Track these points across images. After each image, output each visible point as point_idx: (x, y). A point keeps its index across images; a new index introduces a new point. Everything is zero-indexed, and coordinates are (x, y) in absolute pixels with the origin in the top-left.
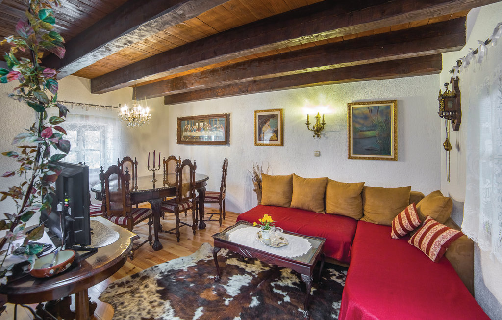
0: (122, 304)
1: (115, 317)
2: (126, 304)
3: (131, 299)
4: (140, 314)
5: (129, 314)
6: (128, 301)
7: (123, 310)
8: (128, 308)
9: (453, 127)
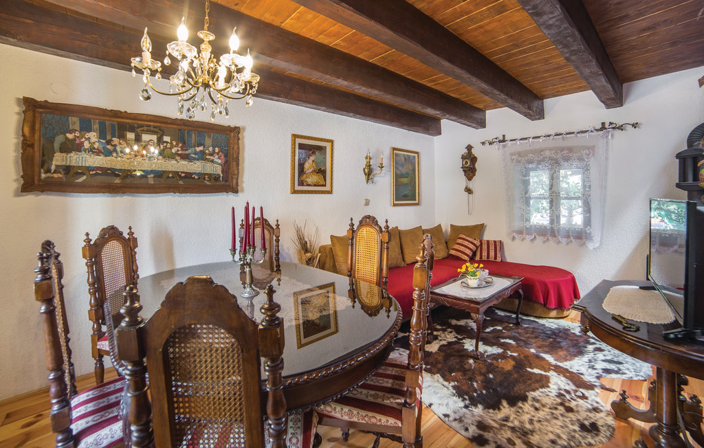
0: (553, 442)
1: (580, 442)
2: (552, 437)
3: (539, 433)
4: (562, 415)
5: (567, 427)
6: (545, 436)
7: (564, 437)
8: (558, 431)
9: (467, 178)
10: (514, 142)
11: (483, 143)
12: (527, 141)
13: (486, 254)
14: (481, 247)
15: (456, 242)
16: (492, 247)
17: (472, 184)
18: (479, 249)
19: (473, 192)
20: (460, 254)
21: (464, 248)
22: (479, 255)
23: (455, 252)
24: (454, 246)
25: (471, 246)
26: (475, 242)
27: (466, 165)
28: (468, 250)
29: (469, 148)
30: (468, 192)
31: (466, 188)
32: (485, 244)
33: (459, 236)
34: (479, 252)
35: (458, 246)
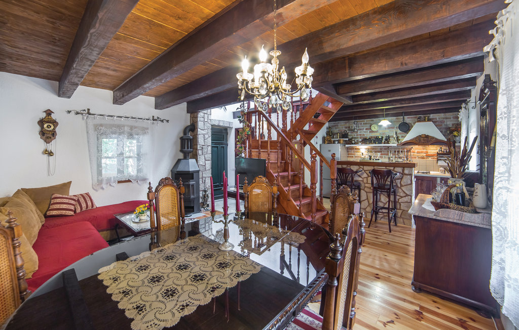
9: (45, 141)
10: (102, 117)
11: (69, 112)
12: (112, 118)
13: (85, 206)
14: (78, 201)
15: (52, 202)
16: (88, 199)
17: (51, 147)
18: (77, 203)
19: (52, 153)
20: (64, 212)
21: (66, 205)
22: (79, 207)
23: (56, 211)
24: (52, 207)
25: (73, 202)
26: (74, 198)
27: (48, 129)
28: (71, 206)
29: (49, 113)
30: (50, 154)
31: (46, 150)
32: (81, 198)
33: (52, 197)
34: (78, 205)
35: (59, 205)
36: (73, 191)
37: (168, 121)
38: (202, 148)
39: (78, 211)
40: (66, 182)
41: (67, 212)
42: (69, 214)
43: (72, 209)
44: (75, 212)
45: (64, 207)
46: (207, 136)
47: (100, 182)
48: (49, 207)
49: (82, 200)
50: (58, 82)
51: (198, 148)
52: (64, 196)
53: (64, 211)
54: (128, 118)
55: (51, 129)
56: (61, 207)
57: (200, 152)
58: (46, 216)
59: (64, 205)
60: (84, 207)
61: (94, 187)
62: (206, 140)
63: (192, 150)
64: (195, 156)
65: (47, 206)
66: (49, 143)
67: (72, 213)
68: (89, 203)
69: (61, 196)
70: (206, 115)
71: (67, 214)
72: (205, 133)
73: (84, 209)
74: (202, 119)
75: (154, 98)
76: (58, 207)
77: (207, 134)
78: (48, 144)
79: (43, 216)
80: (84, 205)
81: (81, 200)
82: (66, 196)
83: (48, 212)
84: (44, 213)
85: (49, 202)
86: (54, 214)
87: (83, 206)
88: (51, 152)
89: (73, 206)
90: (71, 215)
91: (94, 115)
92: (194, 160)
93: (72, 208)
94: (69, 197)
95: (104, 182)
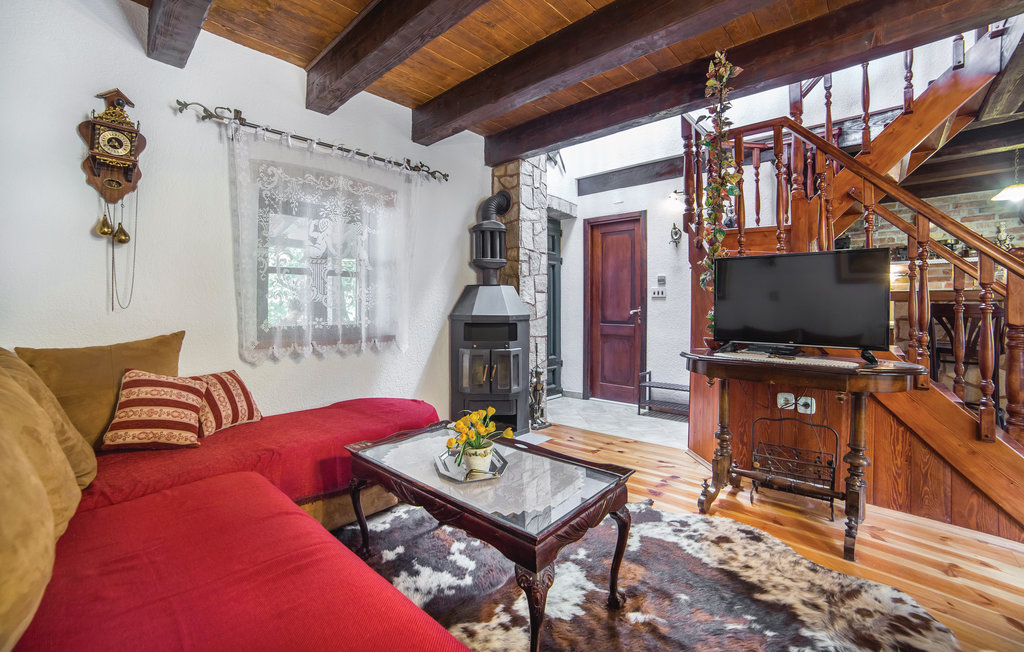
9: (102, 193)
10: (278, 137)
11: (182, 106)
12: (306, 144)
13: (230, 412)
14: (208, 396)
15: (123, 399)
16: (236, 391)
17: (121, 214)
18: (205, 403)
19: (126, 235)
20: (164, 435)
21: (171, 410)
22: (211, 417)
23: (137, 432)
24: (122, 416)
25: (192, 399)
26: (197, 385)
27: (113, 152)
28: (187, 412)
29: (116, 100)
30: (117, 236)
31: (105, 223)
32: (215, 386)
33: (124, 381)
34: (208, 409)
35: (146, 409)
36: (190, 365)
37: (445, 176)
38: (530, 258)
39: (210, 429)
40: (168, 332)
41: (176, 433)
42: (182, 442)
43: (193, 422)
44: (199, 432)
45: (164, 417)
46: (538, 227)
47: (265, 339)
48: (112, 416)
49: (218, 393)
50: (147, 9)
51: (522, 257)
52: (163, 378)
53: (166, 432)
54: (348, 151)
55: (121, 152)
56: (155, 417)
57: (524, 267)
58: (100, 449)
59: (166, 409)
60: (227, 417)
61: (246, 355)
62: (537, 238)
63: (504, 260)
64: (513, 278)
65: (105, 412)
66: (114, 201)
67: (190, 437)
68: (242, 405)
69: (153, 377)
70: (537, 172)
71: (174, 441)
72: (534, 217)
73: (227, 423)
74: (529, 181)
75: (409, 111)
76: (144, 417)
77: (539, 221)
78: (111, 206)
79: (90, 451)
80: (226, 411)
81: (215, 394)
82: (171, 380)
83: (109, 434)
84: (94, 436)
85: (112, 398)
86: (129, 440)
87: (223, 414)
88: (121, 231)
89: (194, 415)
90: (188, 446)
91: (255, 127)
92: (511, 289)
93: (190, 418)
94: (180, 382)
95: (278, 340)
